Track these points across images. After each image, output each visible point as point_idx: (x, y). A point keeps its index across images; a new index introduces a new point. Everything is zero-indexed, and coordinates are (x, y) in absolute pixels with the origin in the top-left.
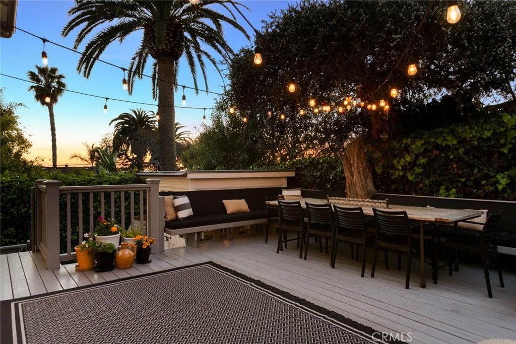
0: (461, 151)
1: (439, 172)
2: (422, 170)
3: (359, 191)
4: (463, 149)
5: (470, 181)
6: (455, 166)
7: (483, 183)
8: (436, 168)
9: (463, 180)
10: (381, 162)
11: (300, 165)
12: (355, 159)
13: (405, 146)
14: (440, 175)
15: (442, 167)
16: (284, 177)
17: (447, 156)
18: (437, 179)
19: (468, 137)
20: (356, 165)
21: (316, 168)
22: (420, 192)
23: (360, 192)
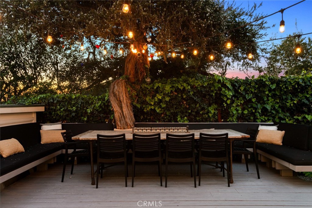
0: (191, 93)
1: (175, 106)
2: (165, 105)
3: (128, 121)
4: (193, 92)
5: (194, 112)
6: (185, 103)
7: (201, 113)
8: (174, 104)
9: (190, 111)
10: (136, 99)
11: (52, 101)
12: (124, 96)
13: (157, 88)
14: (176, 108)
15: (177, 103)
16: (34, 112)
17: (182, 96)
18: (175, 111)
19: (196, 85)
20: (125, 101)
21: (69, 103)
22: (162, 120)
23: (130, 123)
